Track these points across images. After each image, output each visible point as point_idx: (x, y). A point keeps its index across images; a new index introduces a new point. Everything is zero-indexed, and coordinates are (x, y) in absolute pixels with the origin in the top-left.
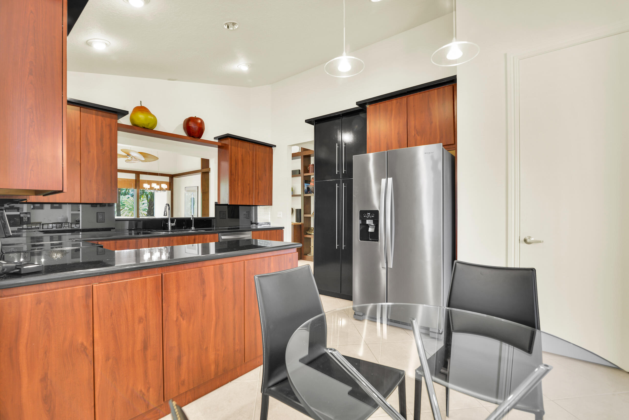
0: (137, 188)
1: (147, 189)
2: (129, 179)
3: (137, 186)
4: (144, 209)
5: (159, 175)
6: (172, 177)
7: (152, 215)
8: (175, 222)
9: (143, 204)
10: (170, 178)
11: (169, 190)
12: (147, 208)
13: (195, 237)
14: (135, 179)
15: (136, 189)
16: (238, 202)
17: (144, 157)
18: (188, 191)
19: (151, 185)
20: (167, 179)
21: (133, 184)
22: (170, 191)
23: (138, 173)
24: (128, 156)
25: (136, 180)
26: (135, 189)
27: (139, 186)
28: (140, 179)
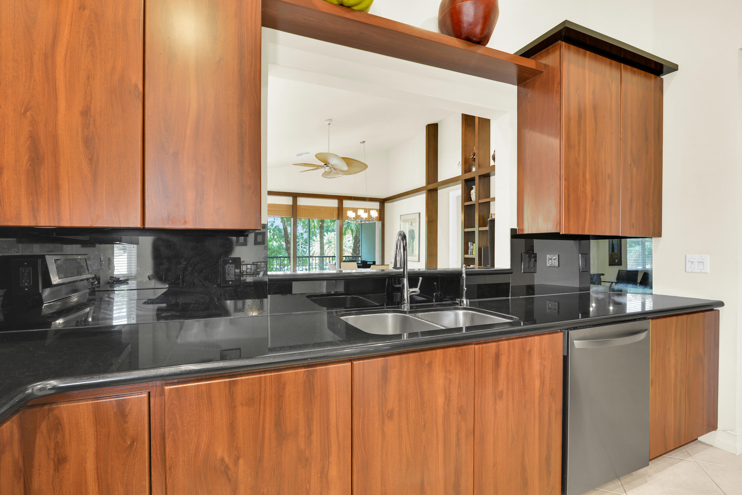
0: (340, 218)
1: (352, 218)
2: (331, 207)
3: (340, 216)
4: (350, 247)
5: (368, 200)
6: (383, 202)
7: (358, 253)
8: (419, 284)
9: (349, 241)
10: (381, 203)
11: (379, 220)
12: (353, 246)
13: (498, 347)
14: (337, 206)
15: (339, 221)
16: (584, 228)
17: (348, 165)
18: (405, 221)
19: (356, 214)
20: (377, 205)
21: (335, 213)
22: (381, 222)
23: (341, 199)
24: (325, 166)
25: (338, 208)
26: (338, 219)
27: (342, 217)
28: (344, 207)
